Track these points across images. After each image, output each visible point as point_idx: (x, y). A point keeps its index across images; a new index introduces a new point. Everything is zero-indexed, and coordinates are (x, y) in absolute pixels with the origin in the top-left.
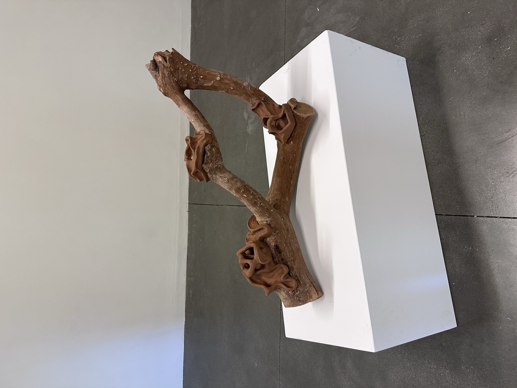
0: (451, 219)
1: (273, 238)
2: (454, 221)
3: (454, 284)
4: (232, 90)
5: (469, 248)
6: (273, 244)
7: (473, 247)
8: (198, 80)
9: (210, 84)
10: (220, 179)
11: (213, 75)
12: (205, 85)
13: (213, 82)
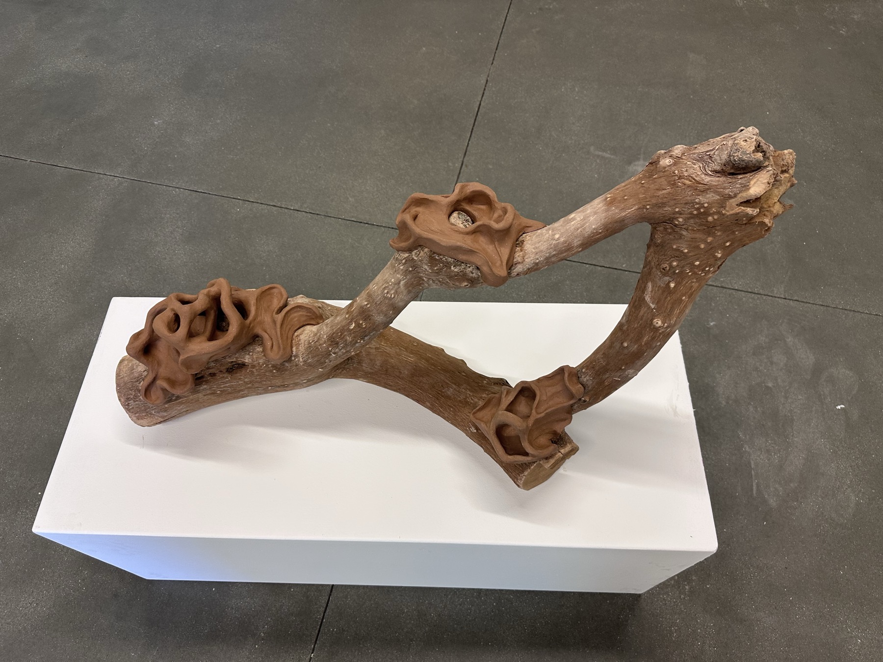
0: (318, 612)
1: (261, 361)
2: (314, 617)
4: (622, 343)
5: (263, 633)
6: (247, 359)
7: (263, 639)
8: (665, 273)
9: (648, 298)
10: (393, 280)
11: (672, 310)
12: (650, 285)
13: (653, 306)
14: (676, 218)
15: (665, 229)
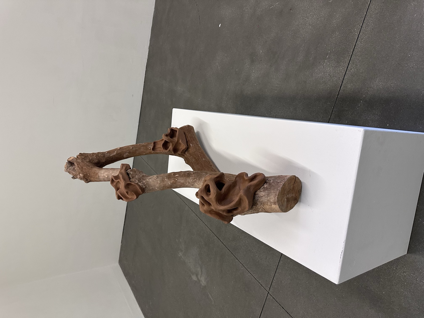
3: (388, 125)
4: (132, 149)
5: (361, 102)
7: (361, 99)
8: (104, 155)
10: (151, 180)
12: (111, 155)
13: (116, 152)
14: (88, 161)
15: (93, 161)
